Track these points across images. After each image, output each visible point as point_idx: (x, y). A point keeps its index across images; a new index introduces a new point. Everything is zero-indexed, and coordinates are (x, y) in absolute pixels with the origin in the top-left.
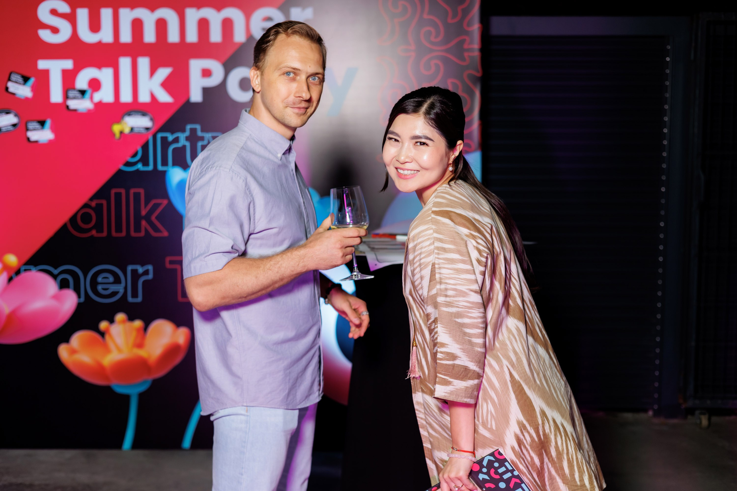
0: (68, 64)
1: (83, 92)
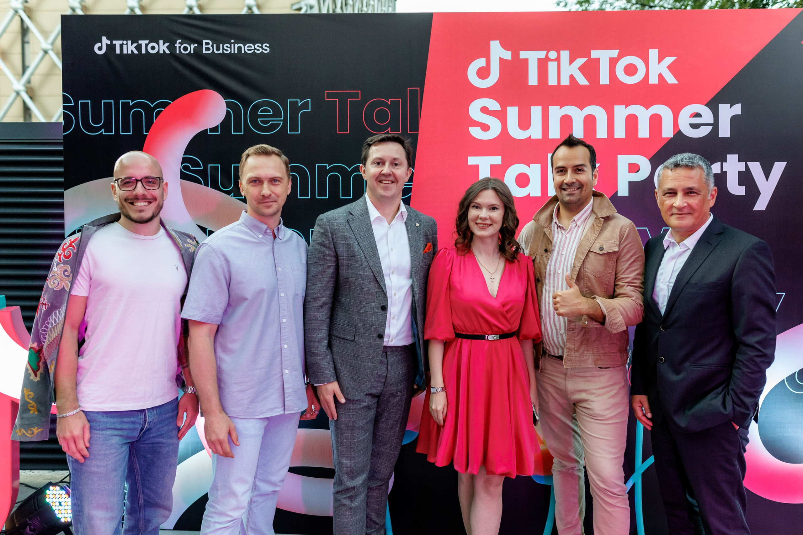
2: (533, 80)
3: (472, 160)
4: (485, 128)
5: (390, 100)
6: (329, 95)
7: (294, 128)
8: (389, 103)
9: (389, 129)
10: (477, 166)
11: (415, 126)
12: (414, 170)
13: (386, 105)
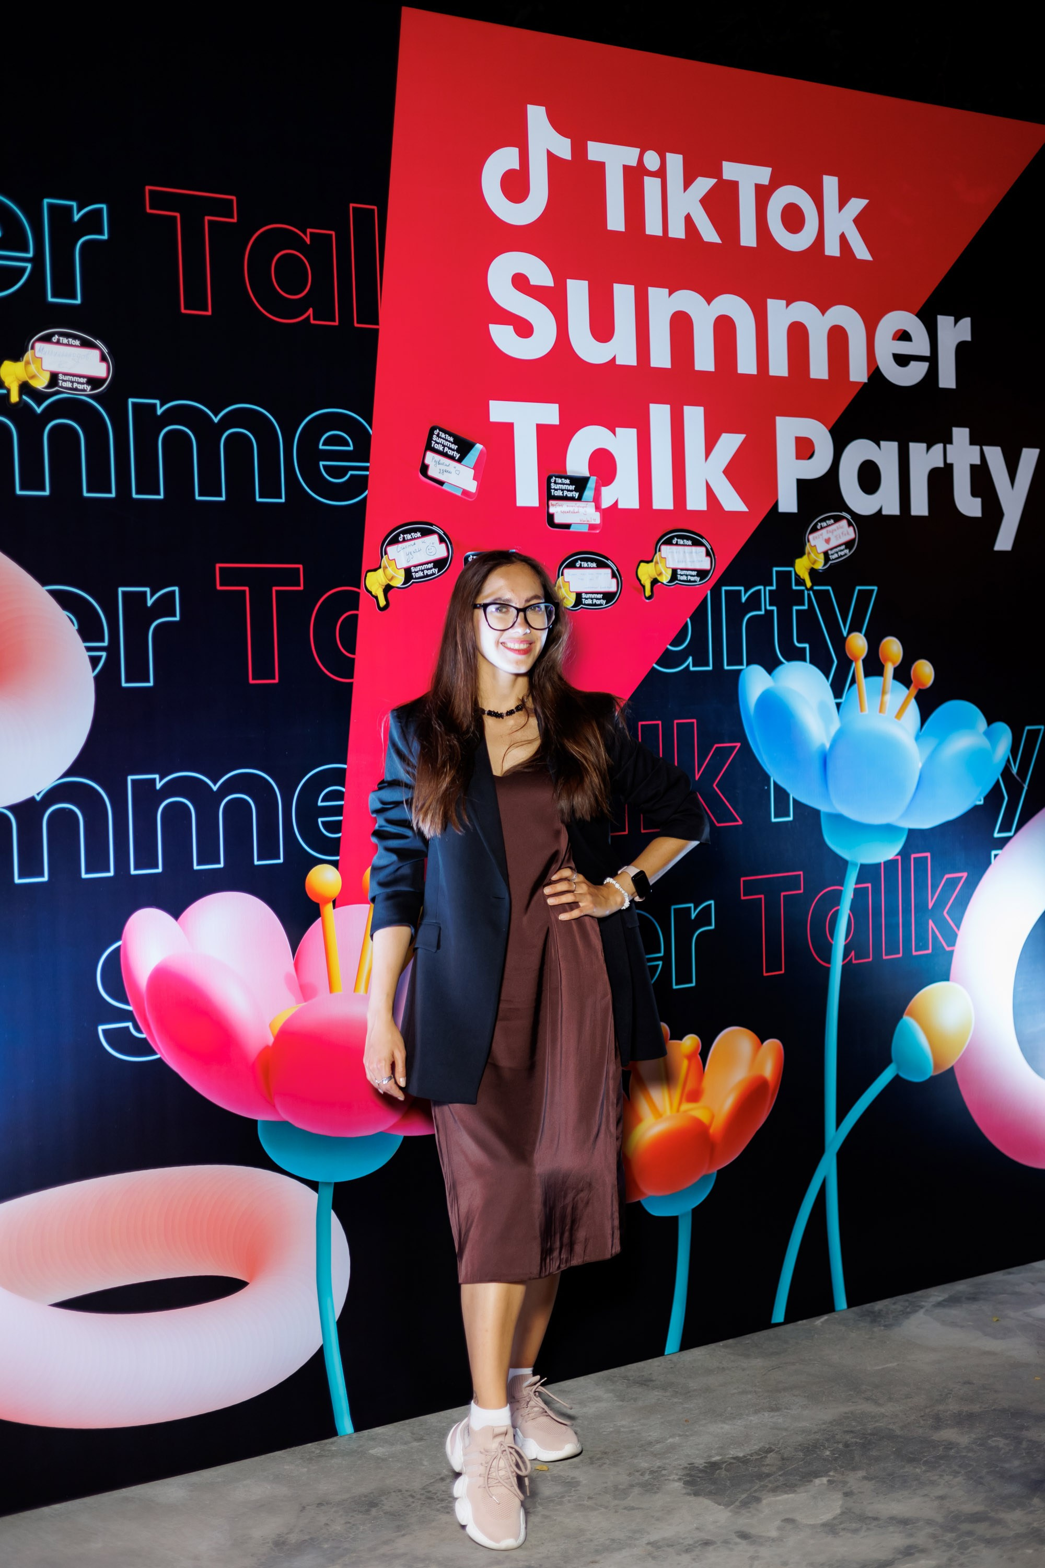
0: (549, 413)
1: (580, 484)
2: (616, 220)
3: (500, 411)
4: (524, 329)
5: (309, 231)
6: (159, 200)
7: (64, 287)
8: (308, 241)
9: (310, 311)
10: (510, 426)
11: (370, 312)
12: (371, 428)
13: (297, 243)
